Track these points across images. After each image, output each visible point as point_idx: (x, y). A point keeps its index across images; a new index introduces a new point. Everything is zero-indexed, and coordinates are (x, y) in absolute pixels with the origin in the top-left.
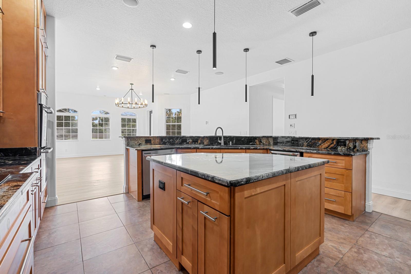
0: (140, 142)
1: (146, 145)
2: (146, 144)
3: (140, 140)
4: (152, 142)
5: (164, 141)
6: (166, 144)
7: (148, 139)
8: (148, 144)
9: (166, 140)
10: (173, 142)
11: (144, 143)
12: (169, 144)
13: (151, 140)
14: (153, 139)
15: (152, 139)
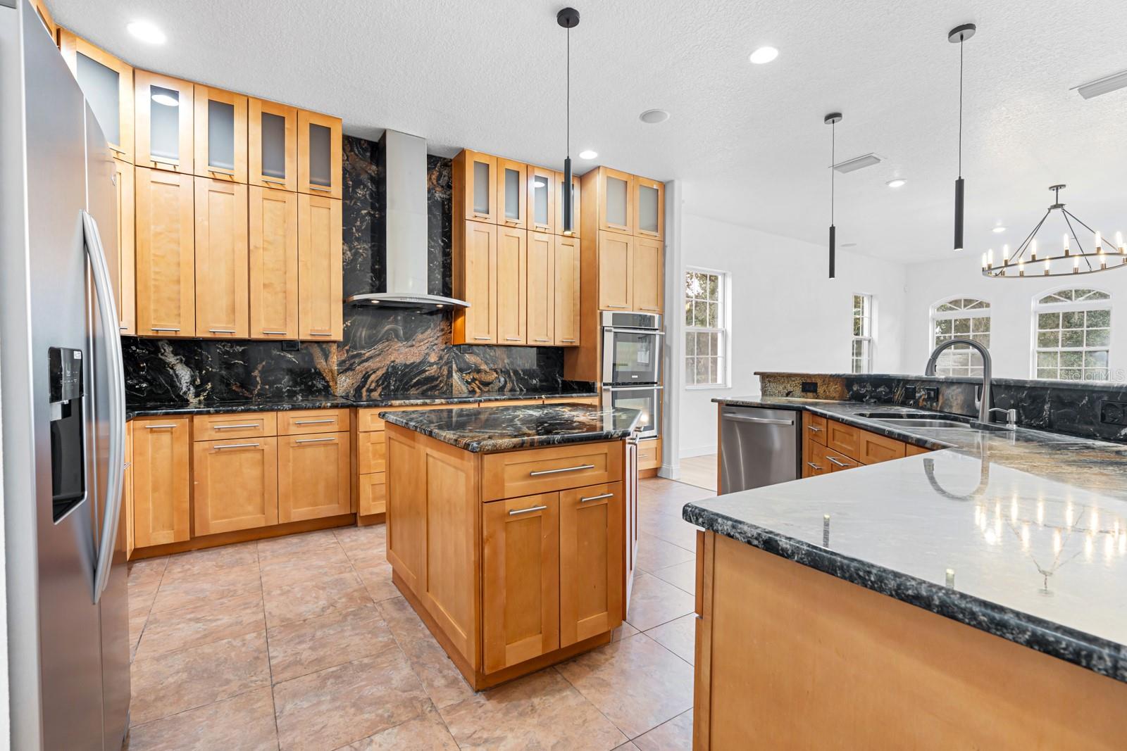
0: (790, 389)
1: (803, 397)
2: (803, 394)
3: (788, 382)
4: (820, 390)
5: (855, 389)
6: (864, 400)
7: (809, 381)
8: (809, 394)
9: (865, 387)
10: (887, 394)
11: (798, 390)
12: (875, 402)
13: (817, 384)
14: (824, 381)
15: (819, 382)
